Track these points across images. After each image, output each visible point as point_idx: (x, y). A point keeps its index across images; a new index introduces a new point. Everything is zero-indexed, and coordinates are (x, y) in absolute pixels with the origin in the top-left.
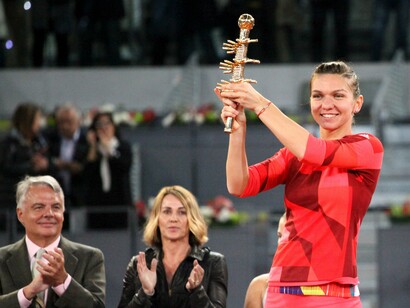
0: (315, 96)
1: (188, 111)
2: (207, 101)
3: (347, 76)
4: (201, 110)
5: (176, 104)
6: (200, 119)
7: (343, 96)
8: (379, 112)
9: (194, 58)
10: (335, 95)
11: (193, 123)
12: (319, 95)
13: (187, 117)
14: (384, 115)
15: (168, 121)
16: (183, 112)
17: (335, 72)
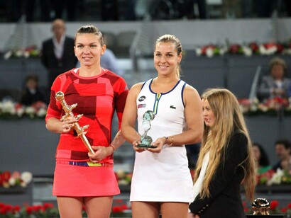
0: (78, 46)
1: (20, 50)
2: (31, 44)
3: (97, 34)
4: (27, 50)
5: (13, 45)
6: (27, 54)
7: (95, 46)
8: (135, 50)
9: (23, 18)
10: (92, 45)
11: (23, 57)
12: (81, 46)
13: (19, 54)
14: (138, 52)
15: (8, 56)
16: (17, 50)
17: (90, 32)
